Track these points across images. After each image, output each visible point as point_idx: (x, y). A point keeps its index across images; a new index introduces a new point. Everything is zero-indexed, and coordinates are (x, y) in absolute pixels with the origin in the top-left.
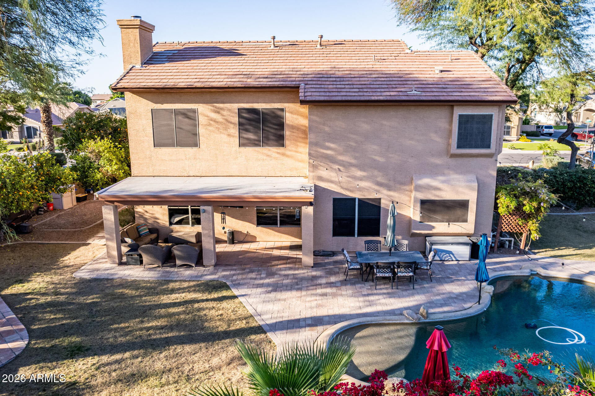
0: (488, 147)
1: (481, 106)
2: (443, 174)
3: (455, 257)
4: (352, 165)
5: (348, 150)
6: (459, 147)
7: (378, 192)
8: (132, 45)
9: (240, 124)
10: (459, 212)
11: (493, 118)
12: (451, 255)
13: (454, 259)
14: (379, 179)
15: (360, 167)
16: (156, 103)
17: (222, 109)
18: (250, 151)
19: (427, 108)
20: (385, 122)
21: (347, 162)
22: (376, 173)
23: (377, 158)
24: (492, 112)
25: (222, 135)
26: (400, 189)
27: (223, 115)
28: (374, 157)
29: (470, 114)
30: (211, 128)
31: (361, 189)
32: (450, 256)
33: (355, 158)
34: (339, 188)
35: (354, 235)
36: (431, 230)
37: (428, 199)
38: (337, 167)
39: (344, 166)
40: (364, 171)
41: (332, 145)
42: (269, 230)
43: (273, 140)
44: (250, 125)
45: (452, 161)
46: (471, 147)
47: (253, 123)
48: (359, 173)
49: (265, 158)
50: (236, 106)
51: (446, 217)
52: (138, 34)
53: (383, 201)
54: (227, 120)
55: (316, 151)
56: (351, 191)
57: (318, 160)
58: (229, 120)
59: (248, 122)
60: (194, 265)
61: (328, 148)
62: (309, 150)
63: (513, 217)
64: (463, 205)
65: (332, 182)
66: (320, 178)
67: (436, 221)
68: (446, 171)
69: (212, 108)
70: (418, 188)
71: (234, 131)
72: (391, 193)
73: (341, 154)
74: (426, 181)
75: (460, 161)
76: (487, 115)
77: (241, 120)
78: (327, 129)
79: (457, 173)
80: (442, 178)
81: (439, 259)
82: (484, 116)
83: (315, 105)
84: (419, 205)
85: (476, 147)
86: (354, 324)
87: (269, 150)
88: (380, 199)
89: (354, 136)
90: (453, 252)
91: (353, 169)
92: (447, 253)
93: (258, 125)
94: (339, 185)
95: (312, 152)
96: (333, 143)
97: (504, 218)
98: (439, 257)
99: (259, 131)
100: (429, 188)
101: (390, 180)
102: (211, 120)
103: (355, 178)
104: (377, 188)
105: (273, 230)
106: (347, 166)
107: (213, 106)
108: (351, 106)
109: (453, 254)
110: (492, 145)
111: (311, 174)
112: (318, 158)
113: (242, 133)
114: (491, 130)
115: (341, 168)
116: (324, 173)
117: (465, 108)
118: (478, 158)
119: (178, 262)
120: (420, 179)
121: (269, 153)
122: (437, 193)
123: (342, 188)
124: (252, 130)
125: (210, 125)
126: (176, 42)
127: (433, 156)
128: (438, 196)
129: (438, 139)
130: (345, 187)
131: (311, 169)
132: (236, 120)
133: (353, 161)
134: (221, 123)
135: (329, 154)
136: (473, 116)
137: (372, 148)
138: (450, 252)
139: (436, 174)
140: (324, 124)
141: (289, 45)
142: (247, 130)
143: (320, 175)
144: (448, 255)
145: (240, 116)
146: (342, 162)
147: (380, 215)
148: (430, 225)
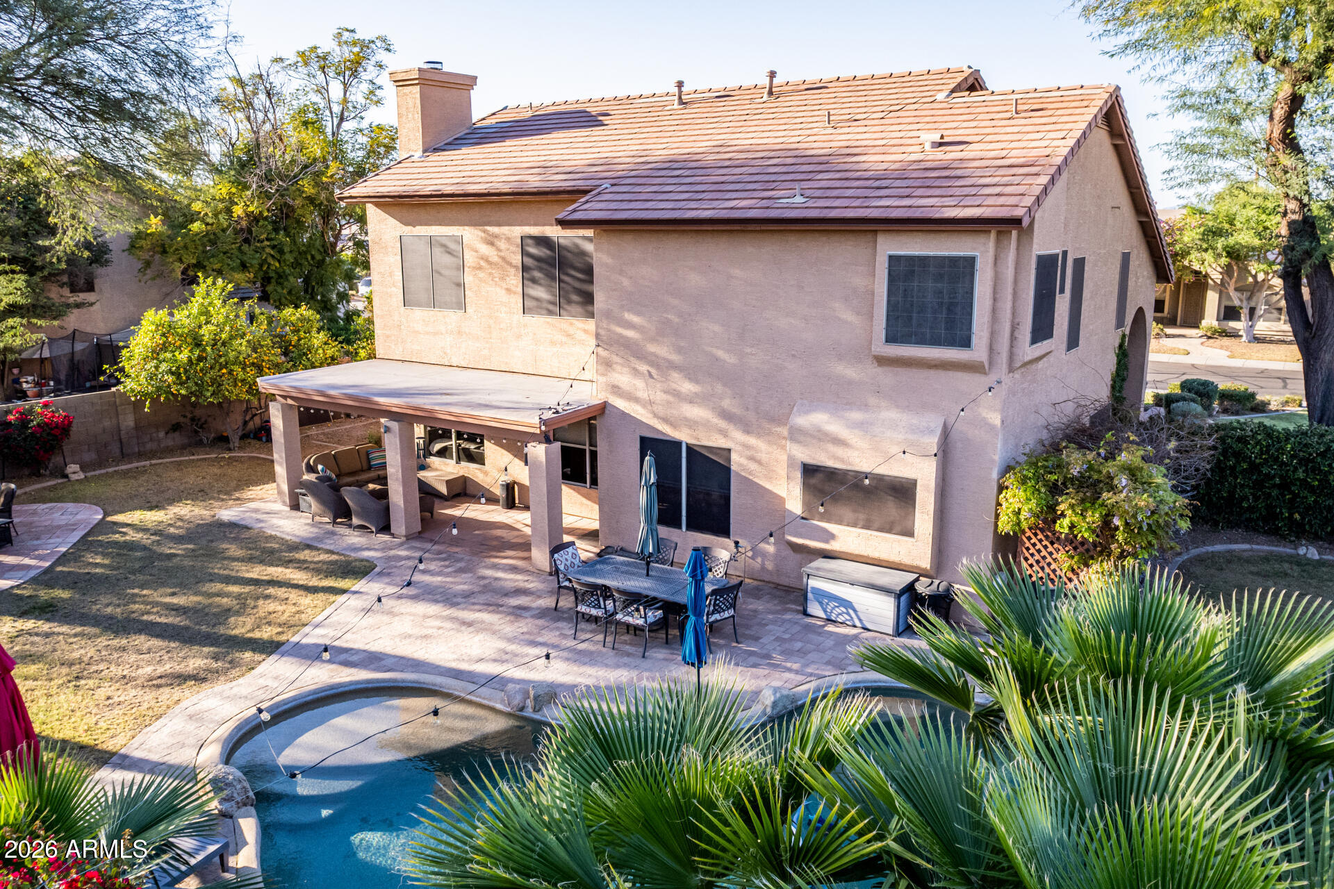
0: (966, 343)
1: (946, 234)
2: (865, 407)
3: (860, 620)
4: (673, 366)
5: (664, 330)
6: (891, 339)
7: (724, 433)
8: (410, 116)
9: (525, 268)
10: (891, 509)
11: (978, 265)
12: (851, 612)
13: (858, 624)
14: (727, 403)
15: (690, 373)
16: (406, 224)
17: (496, 236)
18: (540, 323)
19: (824, 239)
20: (737, 272)
21: (664, 359)
22: (719, 388)
23: (720, 354)
24: (974, 249)
25: (498, 289)
26: (770, 433)
27: (499, 250)
28: (714, 351)
29: (917, 253)
30: (481, 275)
31: (692, 424)
32: (848, 614)
33: (679, 350)
34: (651, 416)
35: (680, 527)
36: (827, 542)
37: (819, 464)
38: (644, 368)
39: (658, 367)
40: (697, 382)
41: (635, 319)
42: (572, 491)
43: (578, 303)
44: (540, 269)
45: (886, 376)
46: (922, 341)
47: (544, 266)
48: (687, 387)
49: (564, 339)
50: (518, 231)
51: (862, 516)
52: (418, 96)
53: (734, 456)
54: (503, 259)
55: (609, 330)
56: (673, 425)
57: (613, 349)
58: (508, 258)
59: (536, 263)
60: (374, 530)
61: (630, 326)
62: (597, 327)
63: (1056, 546)
64: (903, 492)
65: (636, 400)
66: (616, 389)
67: (840, 522)
68: (872, 400)
69: (483, 235)
70: (797, 435)
71: (515, 280)
72: (752, 440)
73: (653, 340)
74: (818, 419)
75: (905, 374)
76: (960, 258)
77: (527, 260)
78: (626, 282)
79: (897, 407)
80: (856, 416)
81: (823, 615)
82: (954, 261)
83: (605, 231)
84: (798, 475)
85: (935, 342)
86: (403, 681)
87: (571, 324)
88: (729, 450)
89: (675, 302)
90: (856, 606)
91: (675, 375)
92: (841, 605)
93: (553, 270)
94: (649, 407)
95: (602, 332)
96: (638, 314)
97: (1028, 544)
98: (825, 611)
99: (553, 284)
100: (821, 437)
101: (747, 409)
102: (482, 259)
103: (677, 394)
104: (723, 424)
105: (579, 493)
106: (662, 367)
107: (484, 231)
108: (668, 232)
109: (855, 611)
110: (974, 340)
111: (602, 379)
112: (611, 345)
113: (528, 287)
114: (972, 299)
115: (653, 371)
116: (623, 378)
117: (904, 238)
118: (951, 373)
119: (355, 521)
120: (807, 412)
121: (571, 331)
122: (840, 451)
123: (655, 415)
124: (542, 281)
125: (480, 268)
126: (525, 103)
127: (840, 357)
128: (842, 461)
129: (849, 316)
130: (661, 414)
131: (602, 369)
132: (517, 259)
133: (675, 357)
134: (496, 264)
135: (631, 339)
136: (924, 260)
137: (710, 328)
138: (847, 604)
139: (847, 404)
140: (621, 272)
141: (717, 97)
142: (534, 281)
143: (616, 383)
144: (844, 610)
145: (524, 253)
146: (654, 358)
147: (729, 490)
148: (825, 531)
